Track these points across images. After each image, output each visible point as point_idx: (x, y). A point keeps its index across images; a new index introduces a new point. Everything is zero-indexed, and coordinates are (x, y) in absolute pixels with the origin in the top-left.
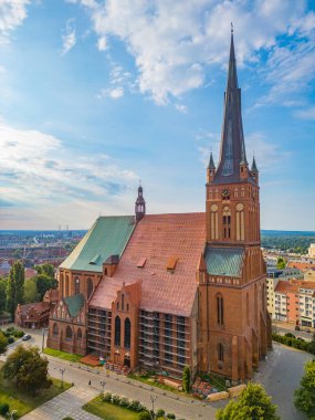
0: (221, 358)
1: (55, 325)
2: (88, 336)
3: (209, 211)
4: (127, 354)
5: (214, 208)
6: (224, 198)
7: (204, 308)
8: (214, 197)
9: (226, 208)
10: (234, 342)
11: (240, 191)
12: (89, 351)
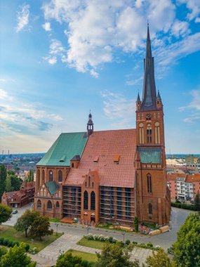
0: (150, 212)
1: (39, 201)
2: (64, 206)
3: (138, 127)
4: (93, 214)
5: (141, 125)
6: (147, 119)
7: (140, 183)
8: (141, 119)
9: (149, 125)
10: (160, 202)
11: (157, 115)
12: (64, 215)
